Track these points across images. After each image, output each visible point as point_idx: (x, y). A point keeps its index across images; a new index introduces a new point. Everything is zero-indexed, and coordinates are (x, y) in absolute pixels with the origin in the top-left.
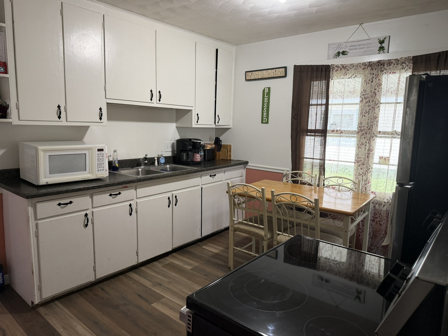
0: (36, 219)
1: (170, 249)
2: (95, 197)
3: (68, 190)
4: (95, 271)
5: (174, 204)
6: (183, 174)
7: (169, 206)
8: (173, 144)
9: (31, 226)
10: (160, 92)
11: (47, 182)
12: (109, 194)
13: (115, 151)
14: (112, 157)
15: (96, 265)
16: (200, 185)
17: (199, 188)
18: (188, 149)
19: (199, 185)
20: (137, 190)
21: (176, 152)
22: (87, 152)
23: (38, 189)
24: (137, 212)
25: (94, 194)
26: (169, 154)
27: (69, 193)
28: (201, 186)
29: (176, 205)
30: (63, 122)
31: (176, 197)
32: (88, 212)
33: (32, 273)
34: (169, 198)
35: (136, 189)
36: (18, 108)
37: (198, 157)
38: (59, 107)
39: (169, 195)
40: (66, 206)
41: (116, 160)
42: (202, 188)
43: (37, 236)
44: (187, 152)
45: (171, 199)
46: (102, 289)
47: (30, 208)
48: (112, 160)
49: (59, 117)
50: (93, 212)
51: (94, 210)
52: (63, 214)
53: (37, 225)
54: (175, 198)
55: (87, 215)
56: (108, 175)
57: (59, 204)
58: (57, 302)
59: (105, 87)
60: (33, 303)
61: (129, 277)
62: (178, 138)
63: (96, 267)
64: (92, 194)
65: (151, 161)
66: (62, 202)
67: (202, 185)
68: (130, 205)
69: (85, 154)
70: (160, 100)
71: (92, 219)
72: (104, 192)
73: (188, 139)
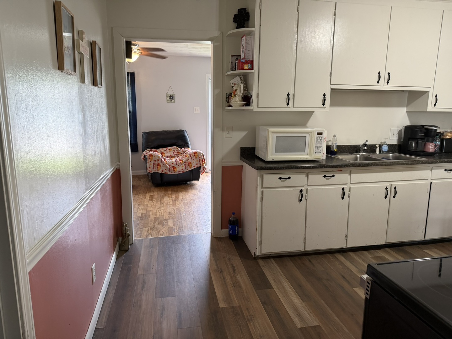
0: (262, 187)
1: (383, 243)
2: (310, 177)
3: (288, 167)
4: (305, 242)
5: (393, 195)
6: (407, 164)
7: (386, 197)
8: (401, 131)
9: (258, 192)
10: (389, 74)
11: (273, 159)
12: (323, 175)
13: (335, 136)
14: (331, 141)
15: (306, 238)
16: (430, 179)
17: (428, 182)
18: (418, 137)
19: (428, 179)
20: (352, 175)
21: (402, 140)
22: (307, 135)
23: (266, 164)
24: (349, 197)
25: (309, 173)
26: (395, 142)
27: (288, 169)
28: (430, 181)
29: (394, 197)
30: (291, 109)
31: (395, 188)
32: (303, 189)
33: (256, 229)
34: (386, 189)
35: (350, 174)
36: (258, 98)
37: (431, 147)
38: (288, 95)
39: (388, 185)
40: (285, 181)
41: (335, 145)
42: (431, 183)
43: (262, 202)
44: (416, 140)
45: (389, 190)
46: (310, 261)
47: (259, 178)
48: (331, 145)
49: (288, 104)
50: (307, 189)
51: (309, 188)
52: (282, 187)
53: (262, 192)
54: (394, 190)
55: (302, 191)
56: (325, 158)
57: (280, 178)
58: (272, 260)
59: (331, 74)
60: (255, 254)
61: (336, 257)
62: (408, 123)
63: (306, 239)
64: (308, 173)
65: (371, 149)
66: (283, 176)
67: (431, 179)
68: (343, 189)
69: (306, 137)
70: (388, 83)
71: (306, 196)
72: (319, 173)
73: (420, 125)
